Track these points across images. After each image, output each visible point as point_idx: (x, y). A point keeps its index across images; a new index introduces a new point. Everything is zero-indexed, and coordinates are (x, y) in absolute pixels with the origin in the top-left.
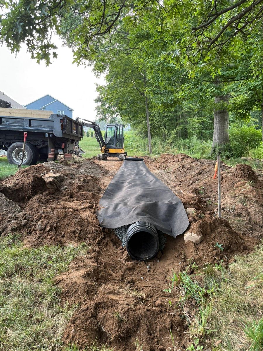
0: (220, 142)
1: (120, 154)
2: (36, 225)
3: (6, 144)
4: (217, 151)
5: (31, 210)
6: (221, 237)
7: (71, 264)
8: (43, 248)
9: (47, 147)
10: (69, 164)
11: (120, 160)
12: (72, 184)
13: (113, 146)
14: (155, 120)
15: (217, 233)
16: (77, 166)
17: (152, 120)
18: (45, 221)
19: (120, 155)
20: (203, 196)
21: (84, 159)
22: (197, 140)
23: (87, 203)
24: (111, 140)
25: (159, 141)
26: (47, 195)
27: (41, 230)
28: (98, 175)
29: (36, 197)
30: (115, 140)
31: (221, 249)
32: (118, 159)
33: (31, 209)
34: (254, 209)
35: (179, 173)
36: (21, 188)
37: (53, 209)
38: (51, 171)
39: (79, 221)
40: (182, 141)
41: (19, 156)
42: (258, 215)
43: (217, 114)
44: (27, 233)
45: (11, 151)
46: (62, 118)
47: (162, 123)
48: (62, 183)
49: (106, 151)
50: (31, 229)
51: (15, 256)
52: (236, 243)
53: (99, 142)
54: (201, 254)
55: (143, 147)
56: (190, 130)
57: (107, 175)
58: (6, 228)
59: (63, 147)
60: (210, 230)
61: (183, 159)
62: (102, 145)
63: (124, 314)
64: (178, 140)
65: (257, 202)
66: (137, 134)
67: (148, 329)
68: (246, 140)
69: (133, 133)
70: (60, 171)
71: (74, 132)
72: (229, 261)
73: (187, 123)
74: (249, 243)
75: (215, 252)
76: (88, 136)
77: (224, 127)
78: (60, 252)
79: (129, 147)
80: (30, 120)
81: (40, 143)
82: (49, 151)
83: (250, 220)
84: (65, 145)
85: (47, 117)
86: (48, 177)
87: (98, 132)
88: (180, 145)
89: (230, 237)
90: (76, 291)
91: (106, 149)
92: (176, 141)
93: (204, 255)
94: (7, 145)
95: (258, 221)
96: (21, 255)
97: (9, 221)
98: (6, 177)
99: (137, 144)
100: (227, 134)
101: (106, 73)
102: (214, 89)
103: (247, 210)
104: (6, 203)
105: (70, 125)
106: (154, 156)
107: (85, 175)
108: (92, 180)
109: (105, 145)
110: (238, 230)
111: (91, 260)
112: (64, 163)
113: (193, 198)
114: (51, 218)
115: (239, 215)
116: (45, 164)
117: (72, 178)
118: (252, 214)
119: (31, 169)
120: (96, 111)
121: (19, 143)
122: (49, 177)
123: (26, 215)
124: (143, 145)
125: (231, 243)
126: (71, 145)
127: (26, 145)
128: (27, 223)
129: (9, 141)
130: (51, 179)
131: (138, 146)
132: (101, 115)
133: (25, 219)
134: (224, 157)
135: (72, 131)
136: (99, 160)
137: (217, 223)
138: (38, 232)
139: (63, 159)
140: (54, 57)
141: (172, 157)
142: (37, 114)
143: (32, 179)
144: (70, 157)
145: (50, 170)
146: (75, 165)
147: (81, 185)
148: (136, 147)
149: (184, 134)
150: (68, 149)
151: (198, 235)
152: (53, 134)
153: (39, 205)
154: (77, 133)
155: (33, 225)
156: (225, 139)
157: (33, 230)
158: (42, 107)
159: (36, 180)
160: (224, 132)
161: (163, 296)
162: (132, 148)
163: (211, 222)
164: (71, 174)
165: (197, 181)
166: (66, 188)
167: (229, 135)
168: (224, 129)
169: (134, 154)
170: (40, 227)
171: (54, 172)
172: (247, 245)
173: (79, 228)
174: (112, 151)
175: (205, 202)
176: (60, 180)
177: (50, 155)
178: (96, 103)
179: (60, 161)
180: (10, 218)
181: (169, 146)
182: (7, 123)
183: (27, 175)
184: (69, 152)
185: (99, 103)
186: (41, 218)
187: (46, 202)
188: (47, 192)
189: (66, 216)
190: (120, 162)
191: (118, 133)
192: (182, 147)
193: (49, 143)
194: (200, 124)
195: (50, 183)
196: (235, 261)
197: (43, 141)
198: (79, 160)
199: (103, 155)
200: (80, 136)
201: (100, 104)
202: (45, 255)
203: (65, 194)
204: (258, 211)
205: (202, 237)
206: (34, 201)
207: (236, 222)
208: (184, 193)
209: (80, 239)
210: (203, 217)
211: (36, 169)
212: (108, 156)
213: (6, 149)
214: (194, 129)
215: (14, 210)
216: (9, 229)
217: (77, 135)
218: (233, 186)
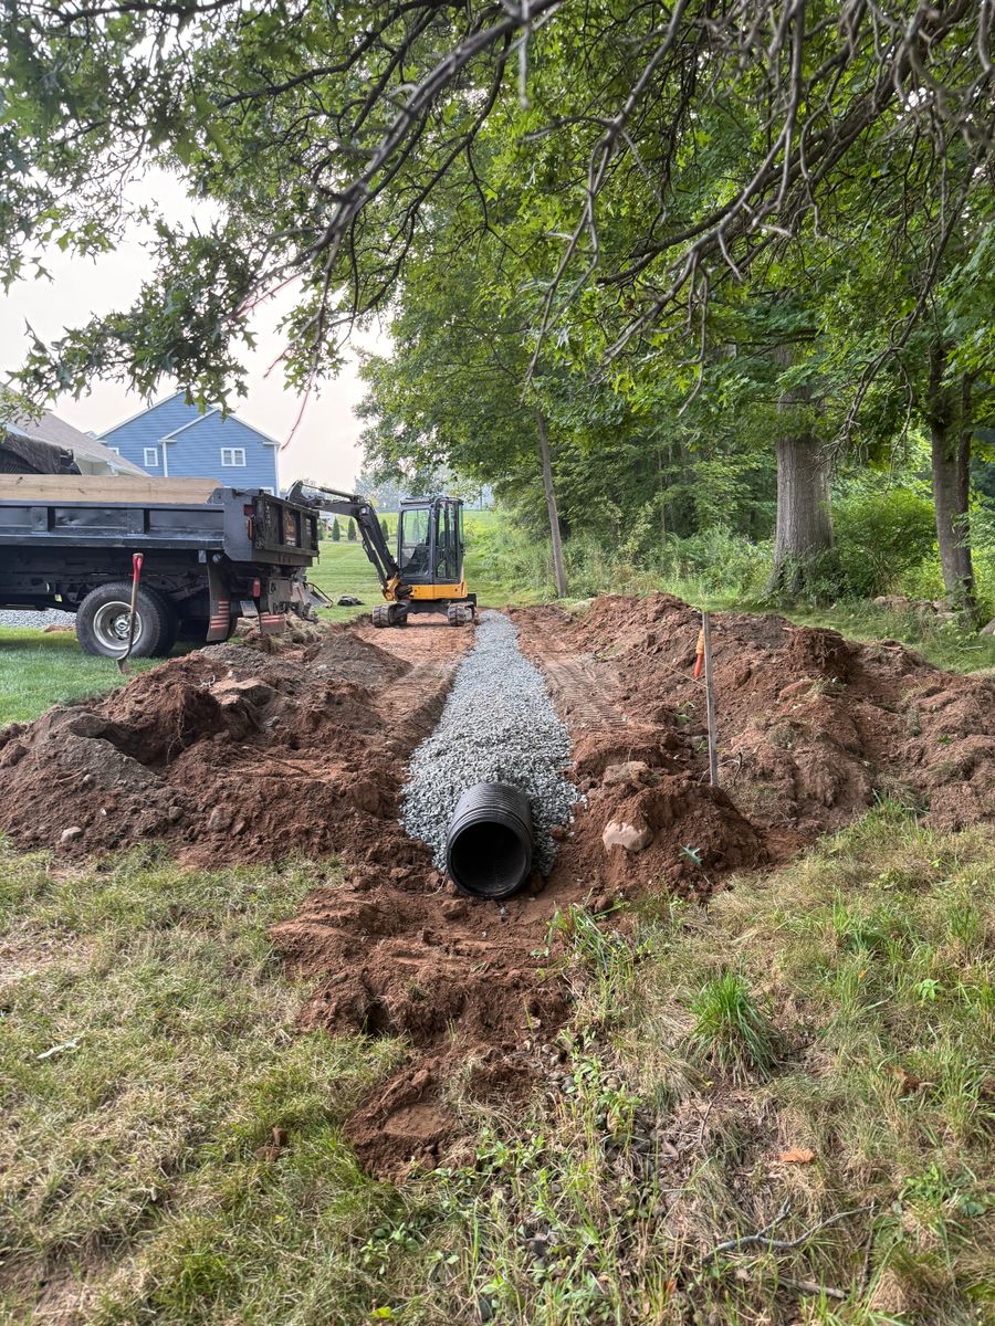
0: (800, 548)
1: (454, 601)
2: (205, 819)
3: (70, 590)
4: (791, 576)
5: (187, 783)
6: (699, 831)
7: (305, 904)
8: (231, 872)
9: (204, 595)
10: (277, 645)
11: (452, 625)
12: (291, 709)
13: (427, 574)
14: (578, 470)
15: (689, 822)
16: (305, 655)
17: (566, 473)
18: (231, 808)
19: (452, 607)
20: (686, 729)
21: (327, 626)
22: (731, 538)
23: (340, 762)
24: (419, 554)
25: (593, 550)
26: (226, 741)
27: (220, 831)
28: (374, 680)
29: (197, 748)
30: (431, 555)
31: (695, 861)
32: (445, 620)
33: (187, 781)
34: (810, 756)
35: (634, 662)
36: (152, 725)
37: (248, 779)
38: (230, 674)
39: (319, 806)
40: (674, 545)
41: (113, 629)
42: (820, 773)
43: (788, 449)
44: (186, 839)
45: (90, 614)
46: (249, 502)
47: (604, 481)
48: (266, 707)
49: (401, 594)
50: (193, 831)
51: (163, 889)
52: (739, 847)
53: (376, 563)
54: (642, 875)
55: (538, 573)
56: (705, 504)
57: (402, 680)
58: (129, 828)
59: (257, 594)
60: (670, 815)
61: (660, 614)
62: (386, 574)
63: (429, 985)
64: (663, 539)
65: (825, 737)
66: (516, 523)
67: (482, 1015)
68: (889, 538)
69: (504, 518)
70: (257, 673)
71: (291, 540)
72: (714, 888)
73: (692, 478)
74: (778, 847)
75: (677, 868)
76: (336, 537)
77: (812, 491)
78: (274, 879)
79: (486, 575)
80: (147, 511)
81: (180, 581)
82: (212, 610)
83: (796, 786)
84: (264, 586)
85: (201, 500)
86: (225, 690)
87: (372, 531)
88: (669, 559)
89: (724, 830)
90: (319, 952)
91: (403, 589)
92: (654, 545)
93: (649, 877)
94: (72, 596)
95: (819, 790)
96: (178, 885)
97: (135, 811)
98: (87, 699)
99: (516, 563)
100: (823, 517)
101: (391, 313)
102: (746, 380)
103: (790, 762)
104: (119, 767)
105: (276, 519)
106: (574, 604)
107: (331, 683)
108: (352, 695)
109: (400, 573)
110: (762, 816)
111: (356, 895)
112: (258, 645)
113: (653, 735)
114: (246, 800)
115: (766, 775)
116: (209, 653)
117: (291, 693)
118: (805, 770)
119: (170, 669)
120: (363, 448)
121: (113, 588)
122: (227, 691)
123: (178, 796)
124: (535, 565)
125: (724, 846)
126: (281, 584)
127: (141, 596)
128: (181, 815)
129: (77, 581)
130: (234, 698)
131: (518, 568)
132: (380, 460)
133: (175, 804)
134: (813, 598)
135: (282, 541)
136: (380, 625)
137: (691, 797)
138: (214, 836)
139: (257, 631)
140: (239, 394)
141: (628, 606)
142: (167, 492)
143: (182, 697)
144: (280, 625)
145: (225, 671)
146: (297, 649)
147: (321, 712)
148: (511, 571)
149: (685, 520)
150: (272, 600)
151: (637, 829)
152: (221, 552)
153: (208, 769)
154: (299, 544)
155: (198, 819)
156: (816, 533)
157: (200, 832)
158: (165, 439)
159: (193, 701)
160: (812, 510)
161: (529, 966)
162: (498, 578)
163: (676, 793)
164: (288, 680)
165: (679, 687)
166: (277, 722)
167: (832, 521)
168: (811, 500)
169: (506, 598)
170: (217, 821)
171: (240, 677)
172: (772, 852)
173: (322, 823)
174: (423, 592)
175: (690, 747)
176: (256, 700)
177: (216, 622)
178: (362, 420)
179: (248, 638)
180: (136, 802)
181: (628, 567)
182: (73, 524)
183: (167, 687)
184: (275, 607)
185: (370, 418)
186: (217, 801)
187: (226, 761)
188: (226, 734)
189: (283, 794)
190: (451, 630)
191: (442, 528)
192: (675, 565)
193: (210, 583)
194: (741, 479)
195: (232, 708)
196: (730, 888)
197: (191, 576)
198: (308, 632)
199: (393, 608)
200: (308, 552)
201: (374, 422)
202: (239, 886)
203: (276, 738)
204: (823, 763)
205: (648, 832)
206: (193, 758)
207: (755, 794)
208: (631, 723)
209: (324, 849)
210: (656, 781)
211: (186, 670)
212: (409, 610)
213: (68, 606)
214: (721, 500)
215: (142, 784)
216: (136, 831)
217: (299, 551)
218: (777, 696)
